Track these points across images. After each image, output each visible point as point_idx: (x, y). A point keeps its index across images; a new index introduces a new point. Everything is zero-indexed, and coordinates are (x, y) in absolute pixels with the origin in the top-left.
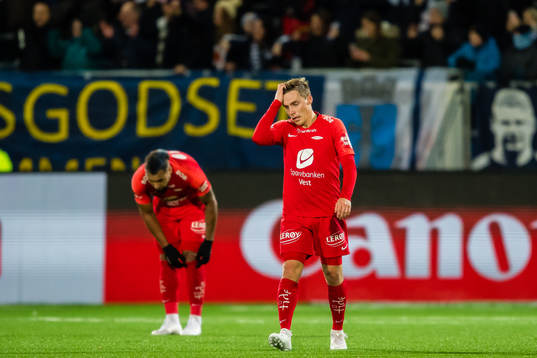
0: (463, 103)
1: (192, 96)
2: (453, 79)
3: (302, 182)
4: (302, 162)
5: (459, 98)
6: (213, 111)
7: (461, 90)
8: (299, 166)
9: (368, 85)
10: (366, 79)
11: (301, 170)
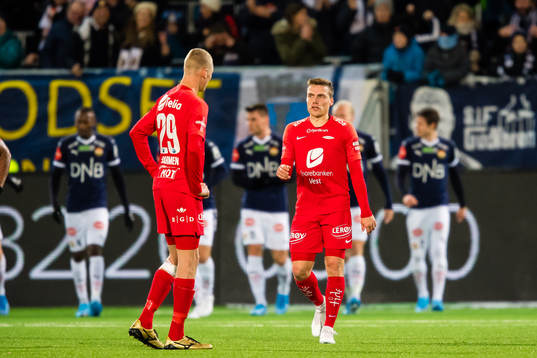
0: (381, 100)
1: (104, 95)
2: (371, 76)
3: (312, 181)
4: (311, 161)
5: (376, 96)
6: (125, 111)
7: (379, 88)
8: (309, 165)
9: (284, 83)
10: (282, 77)
11: (311, 170)
